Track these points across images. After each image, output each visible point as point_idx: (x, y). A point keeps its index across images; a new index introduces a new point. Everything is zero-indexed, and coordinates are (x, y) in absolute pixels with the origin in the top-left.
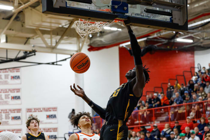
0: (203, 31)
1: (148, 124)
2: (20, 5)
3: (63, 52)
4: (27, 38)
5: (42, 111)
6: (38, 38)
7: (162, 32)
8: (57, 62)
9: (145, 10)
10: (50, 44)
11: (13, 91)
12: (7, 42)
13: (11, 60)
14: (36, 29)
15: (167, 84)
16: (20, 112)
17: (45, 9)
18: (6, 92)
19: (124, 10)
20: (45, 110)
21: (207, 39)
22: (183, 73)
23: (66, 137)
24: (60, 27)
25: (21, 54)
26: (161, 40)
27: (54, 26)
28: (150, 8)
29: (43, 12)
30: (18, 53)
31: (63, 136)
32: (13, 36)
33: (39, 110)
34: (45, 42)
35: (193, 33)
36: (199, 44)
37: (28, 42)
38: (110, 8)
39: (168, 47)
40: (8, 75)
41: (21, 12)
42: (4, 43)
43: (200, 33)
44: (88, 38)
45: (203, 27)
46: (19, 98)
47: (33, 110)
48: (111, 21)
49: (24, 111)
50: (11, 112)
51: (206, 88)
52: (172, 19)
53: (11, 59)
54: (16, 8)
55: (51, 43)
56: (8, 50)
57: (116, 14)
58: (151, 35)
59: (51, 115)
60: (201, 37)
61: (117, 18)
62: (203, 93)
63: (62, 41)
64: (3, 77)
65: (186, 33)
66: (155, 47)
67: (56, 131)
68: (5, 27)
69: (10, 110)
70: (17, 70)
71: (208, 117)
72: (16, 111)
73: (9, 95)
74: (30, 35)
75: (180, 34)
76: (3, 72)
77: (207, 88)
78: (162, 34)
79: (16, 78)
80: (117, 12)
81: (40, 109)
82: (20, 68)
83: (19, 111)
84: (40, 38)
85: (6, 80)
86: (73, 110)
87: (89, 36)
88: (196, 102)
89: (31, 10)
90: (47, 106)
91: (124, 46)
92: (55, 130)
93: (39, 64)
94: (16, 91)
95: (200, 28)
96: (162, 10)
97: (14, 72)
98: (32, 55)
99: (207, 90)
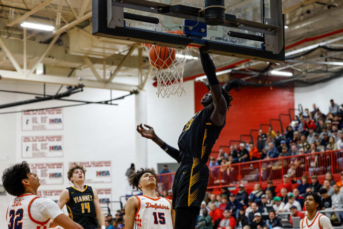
0: (306, 61)
1: (231, 185)
2: (63, 24)
3: (120, 87)
4: (71, 68)
5: (90, 166)
6: (86, 69)
7: (252, 62)
8: (111, 100)
9: (228, 34)
10: (102, 77)
11: (51, 139)
12: (45, 73)
13: (50, 98)
14: (84, 57)
15: (258, 130)
16: (61, 167)
17: (97, 30)
18: (43, 141)
19: (201, 32)
20: (95, 165)
21: (311, 72)
22: (279, 117)
23: (122, 201)
24: (116, 54)
25: (64, 90)
26: (250, 72)
27: (109, 52)
28: (236, 30)
29: (93, 34)
30: (59, 88)
31: (119, 200)
32: (53, 65)
33: (87, 165)
34: (96, 74)
35: (292, 64)
36: (301, 79)
37: (73, 74)
38: (182, 30)
39: (260, 82)
40: (46, 117)
41: (64, 34)
42: (41, 74)
43: (301, 63)
45: (306, 56)
46: (59, 148)
48: (184, 47)
49: (66, 166)
50: (50, 168)
51: (309, 137)
52: (264, 45)
53: (50, 96)
54: (57, 28)
55: (104, 75)
56: (46, 85)
57: (190, 38)
58: (237, 65)
59: (103, 172)
60: (304, 70)
61: (192, 44)
62: (305, 144)
63: (119, 73)
64: (39, 120)
65: (283, 64)
66: (242, 82)
67: (109, 193)
68: (43, 53)
69: (48, 165)
70: (58, 112)
71: (312, 175)
72: (55, 166)
73: (47, 144)
74: (76, 65)
75: (276, 65)
76: (39, 114)
77: (311, 136)
78: (251, 65)
79: (56, 121)
80: (192, 36)
81: (88, 163)
82: (61, 108)
83: (60, 165)
84: (89, 69)
85: (44, 124)
86: (133, 165)
88: (296, 155)
89: (78, 30)
90: (97, 159)
91: (202, 81)
92: (108, 191)
93: (88, 103)
95: (302, 57)
96: (252, 33)
97: (54, 113)
98: (79, 91)
99: (310, 140)
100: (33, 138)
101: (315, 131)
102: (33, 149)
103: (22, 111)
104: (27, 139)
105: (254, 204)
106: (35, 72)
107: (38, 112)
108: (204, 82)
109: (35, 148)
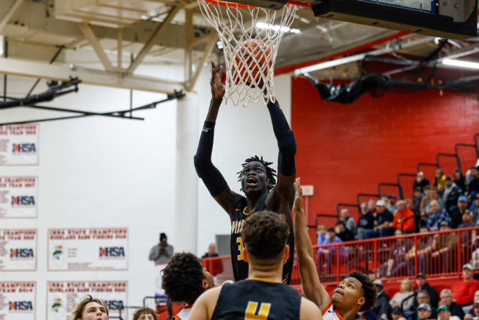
3: (148, 84)
4: (57, 46)
5: (88, 237)
6: (85, 48)
7: (406, 41)
8: (131, 111)
10: (115, 65)
11: (15, 183)
12: (6, 54)
13: (15, 103)
14: (82, 24)
16: (32, 238)
20: (97, 234)
22: (456, 149)
24: (143, 21)
25: (42, 89)
26: (401, 60)
27: (129, 16)
30: (33, 84)
31: (141, 304)
32: (22, 40)
33: (82, 235)
34: (103, 58)
37: (60, 57)
39: (420, 80)
40: (7, 141)
44: (214, 51)
46: (30, 201)
47: (66, 234)
48: (279, 4)
49: (43, 235)
50: (11, 238)
52: (437, 4)
53: (16, 99)
55: (120, 61)
56: (8, 77)
58: (376, 47)
59: (113, 249)
63: (148, 58)
65: (466, 45)
66: (384, 79)
67: (124, 290)
69: (7, 232)
70: (29, 130)
72: (22, 236)
73: (6, 192)
74: (67, 40)
75: (451, 45)
78: (404, 45)
79: (25, 149)
81: (84, 232)
82: (36, 124)
83: (30, 234)
84: (90, 48)
86: (164, 237)
87: (217, 46)
90: (102, 225)
91: (307, 75)
92: (121, 286)
93: (87, 114)
94: (23, 183)
97: (22, 133)
98: (71, 91)
108: (310, 77)
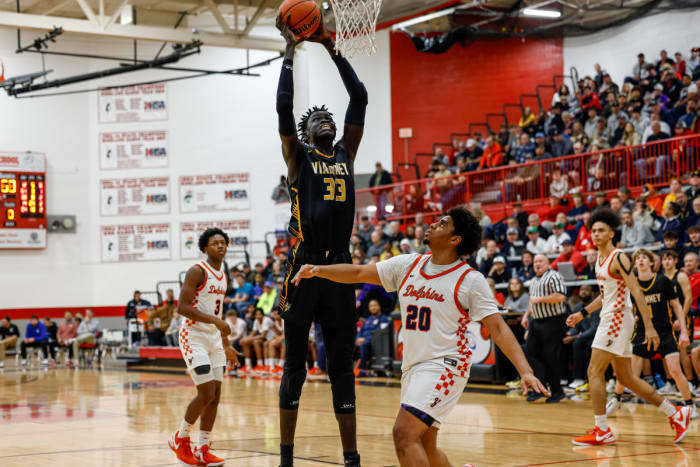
4: (180, 13)
5: (214, 182)
6: (205, 13)
8: (248, 68)
10: (232, 27)
11: (149, 137)
12: (135, 22)
13: (145, 65)
16: (165, 185)
18: (134, 140)
20: (223, 179)
21: (595, 9)
22: (537, 90)
23: (269, 241)
25: (168, 51)
26: (487, 12)
30: (160, 48)
31: (263, 239)
32: (149, 8)
33: (209, 180)
34: (222, 22)
36: (576, 22)
37: (183, 23)
39: (504, 29)
40: (139, 99)
42: (130, 24)
46: (162, 152)
47: (195, 180)
49: (174, 182)
50: (147, 185)
51: (587, 124)
53: (145, 62)
55: (236, 24)
56: (138, 42)
58: (464, 1)
59: (236, 192)
60: (581, 5)
62: (580, 136)
63: (262, 20)
64: (127, 104)
66: (472, 30)
67: (247, 228)
69: (143, 180)
70: (159, 89)
72: (156, 183)
73: (141, 145)
74: (188, 7)
76: (127, 93)
77: (591, 123)
79: (156, 106)
81: (211, 177)
82: (164, 83)
83: (163, 181)
84: (209, 14)
85: (134, 111)
86: (283, 178)
87: (322, 7)
90: (226, 171)
91: (403, 29)
92: (245, 224)
93: (209, 73)
97: (152, 92)
98: (194, 53)
99: (591, 129)
100: (117, 136)
101: (598, 114)
102: (119, 154)
103: (98, 89)
104: (107, 137)
105: (491, 243)
106: (118, 21)
107: (124, 90)
108: (406, 31)
109: (121, 152)
